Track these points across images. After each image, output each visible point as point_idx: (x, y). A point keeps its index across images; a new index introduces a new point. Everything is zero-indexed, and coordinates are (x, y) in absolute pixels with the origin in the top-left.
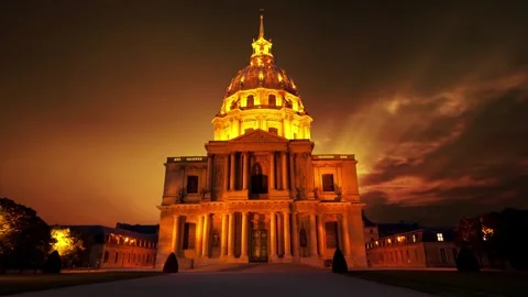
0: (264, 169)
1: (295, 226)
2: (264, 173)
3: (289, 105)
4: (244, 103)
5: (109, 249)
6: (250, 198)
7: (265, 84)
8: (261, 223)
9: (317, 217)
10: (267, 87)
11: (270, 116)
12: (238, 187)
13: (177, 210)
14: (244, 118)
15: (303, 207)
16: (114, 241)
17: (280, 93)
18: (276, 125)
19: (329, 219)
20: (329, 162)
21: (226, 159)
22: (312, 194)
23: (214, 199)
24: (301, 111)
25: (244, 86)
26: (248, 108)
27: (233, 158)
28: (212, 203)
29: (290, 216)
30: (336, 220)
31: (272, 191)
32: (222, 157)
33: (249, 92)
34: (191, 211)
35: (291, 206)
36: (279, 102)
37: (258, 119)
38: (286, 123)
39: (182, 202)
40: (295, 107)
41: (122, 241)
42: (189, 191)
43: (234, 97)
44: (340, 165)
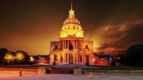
1: (79, 56)
2: (72, 45)
3: (78, 29)
4: (67, 28)
6: (69, 50)
9: (84, 54)
10: (73, 24)
12: (67, 48)
13: (53, 53)
14: (67, 32)
15: (80, 52)
16: (40, 59)
17: (76, 25)
18: (75, 33)
19: (86, 55)
20: (87, 42)
22: (83, 50)
23: (61, 50)
25: (67, 23)
26: (68, 29)
27: (65, 42)
28: (61, 51)
29: (78, 54)
30: (88, 55)
31: (74, 49)
32: (63, 41)
33: (69, 25)
34: (56, 53)
35: (78, 52)
36: (76, 28)
37: (71, 32)
38: (78, 33)
39: (54, 51)
40: (80, 29)
42: (56, 49)
43: (65, 26)
44: (89, 43)
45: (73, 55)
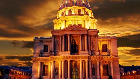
0: (77, 42)
1: (90, 66)
2: (77, 44)
3: (87, 14)
4: (67, 13)
5: (11, 76)
6: (71, 54)
7: (76, 5)
8: (76, 65)
9: (99, 62)
10: (78, 6)
11: (79, 19)
12: (66, 50)
13: (40, 60)
14: (67, 20)
15: (93, 58)
16: (13, 73)
17: (83, 9)
18: (82, 23)
19: (105, 64)
20: (105, 39)
21: (61, 38)
22: (98, 53)
23: (55, 55)
24: (92, 17)
26: (69, 15)
27: (63, 37)
28: (55, 57)
29: (88, 62)
30: (107, 64)
31: (81, 52)
32: (58, 36)
33: (69, 8)
34: (45, 60)
35: (89, 58)
36: (83, 13)
37: (73, 20)
38: (86, 22)
39: (42, 56)
40: (90, 15)
41: (16, 72)
42: (44, 52)
43: (63, 10)
44: (110, 41)
45: (78, 64)
